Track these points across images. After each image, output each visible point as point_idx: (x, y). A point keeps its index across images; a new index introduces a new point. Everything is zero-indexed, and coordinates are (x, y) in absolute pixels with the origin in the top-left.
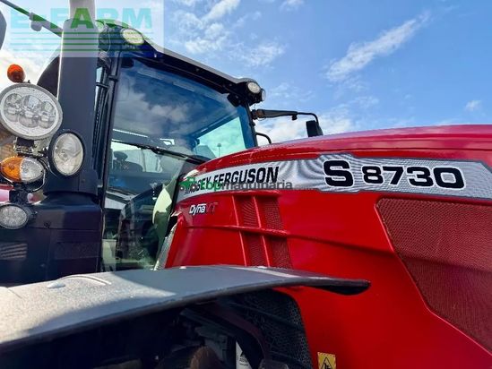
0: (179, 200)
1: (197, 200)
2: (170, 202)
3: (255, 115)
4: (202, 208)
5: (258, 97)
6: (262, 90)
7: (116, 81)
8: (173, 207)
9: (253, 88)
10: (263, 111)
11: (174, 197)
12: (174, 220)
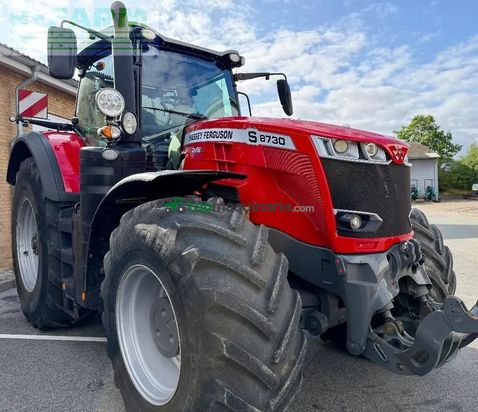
0: (185, 144)
1: (195, 145)
2: (180, 145)
3: (236, 78)
4: (198, 150)
5: (239, 64)
6: (241, 58)
7: (141, 65)
8: (182, 148)
9: (234, 58)
10: (243, 75)
11: (182, 142)
12: (183, 156)
